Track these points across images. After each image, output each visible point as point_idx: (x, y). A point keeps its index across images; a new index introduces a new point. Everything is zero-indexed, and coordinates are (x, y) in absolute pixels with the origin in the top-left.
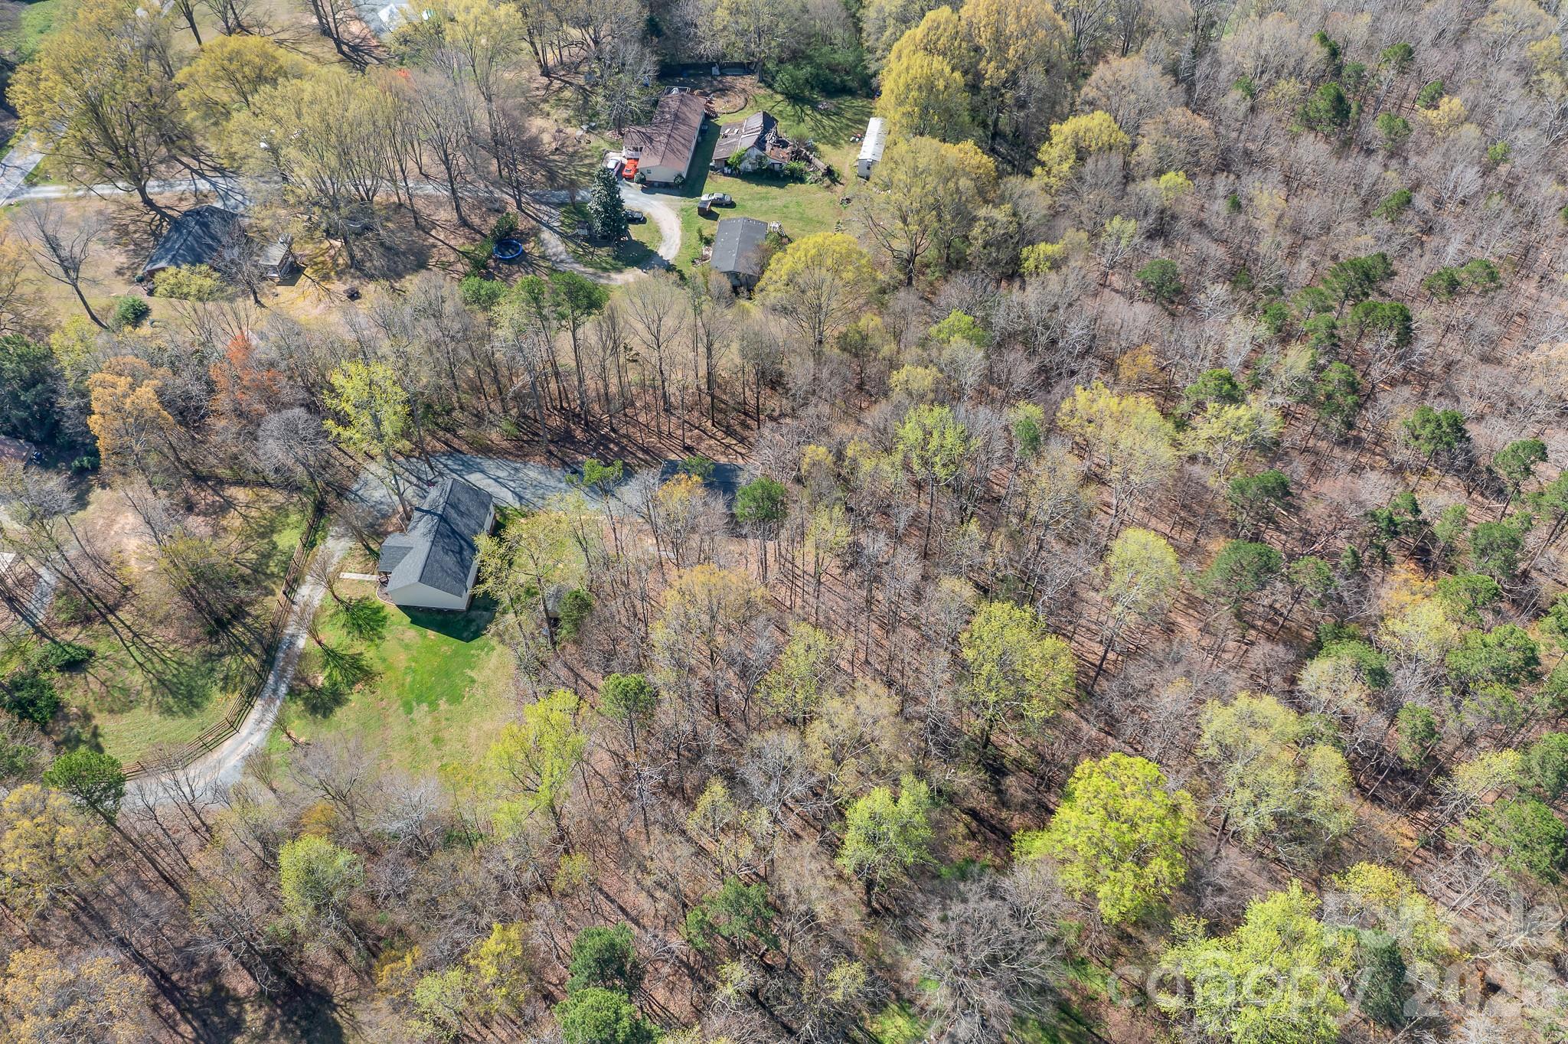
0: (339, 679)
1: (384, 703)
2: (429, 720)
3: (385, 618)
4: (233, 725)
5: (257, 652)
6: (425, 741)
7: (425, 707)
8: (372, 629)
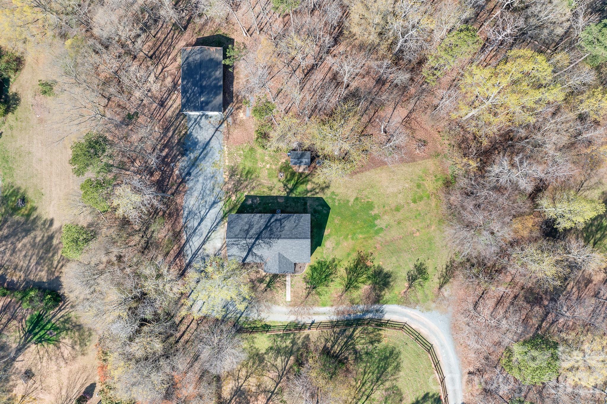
0: (365, 276)
1: (378, 246)
2: (386, 217)
3: (319, 263)
4: (402, 327)
5: (351, 330)
6: (399, 216)
7: (377, 222)
8: (328, 267)
